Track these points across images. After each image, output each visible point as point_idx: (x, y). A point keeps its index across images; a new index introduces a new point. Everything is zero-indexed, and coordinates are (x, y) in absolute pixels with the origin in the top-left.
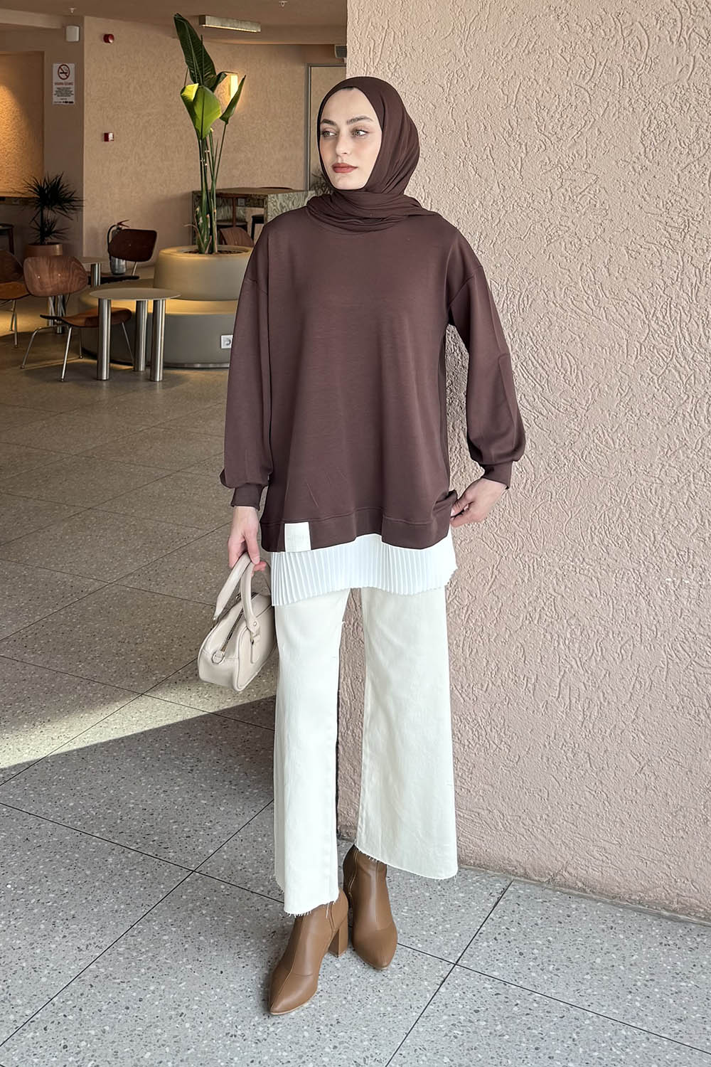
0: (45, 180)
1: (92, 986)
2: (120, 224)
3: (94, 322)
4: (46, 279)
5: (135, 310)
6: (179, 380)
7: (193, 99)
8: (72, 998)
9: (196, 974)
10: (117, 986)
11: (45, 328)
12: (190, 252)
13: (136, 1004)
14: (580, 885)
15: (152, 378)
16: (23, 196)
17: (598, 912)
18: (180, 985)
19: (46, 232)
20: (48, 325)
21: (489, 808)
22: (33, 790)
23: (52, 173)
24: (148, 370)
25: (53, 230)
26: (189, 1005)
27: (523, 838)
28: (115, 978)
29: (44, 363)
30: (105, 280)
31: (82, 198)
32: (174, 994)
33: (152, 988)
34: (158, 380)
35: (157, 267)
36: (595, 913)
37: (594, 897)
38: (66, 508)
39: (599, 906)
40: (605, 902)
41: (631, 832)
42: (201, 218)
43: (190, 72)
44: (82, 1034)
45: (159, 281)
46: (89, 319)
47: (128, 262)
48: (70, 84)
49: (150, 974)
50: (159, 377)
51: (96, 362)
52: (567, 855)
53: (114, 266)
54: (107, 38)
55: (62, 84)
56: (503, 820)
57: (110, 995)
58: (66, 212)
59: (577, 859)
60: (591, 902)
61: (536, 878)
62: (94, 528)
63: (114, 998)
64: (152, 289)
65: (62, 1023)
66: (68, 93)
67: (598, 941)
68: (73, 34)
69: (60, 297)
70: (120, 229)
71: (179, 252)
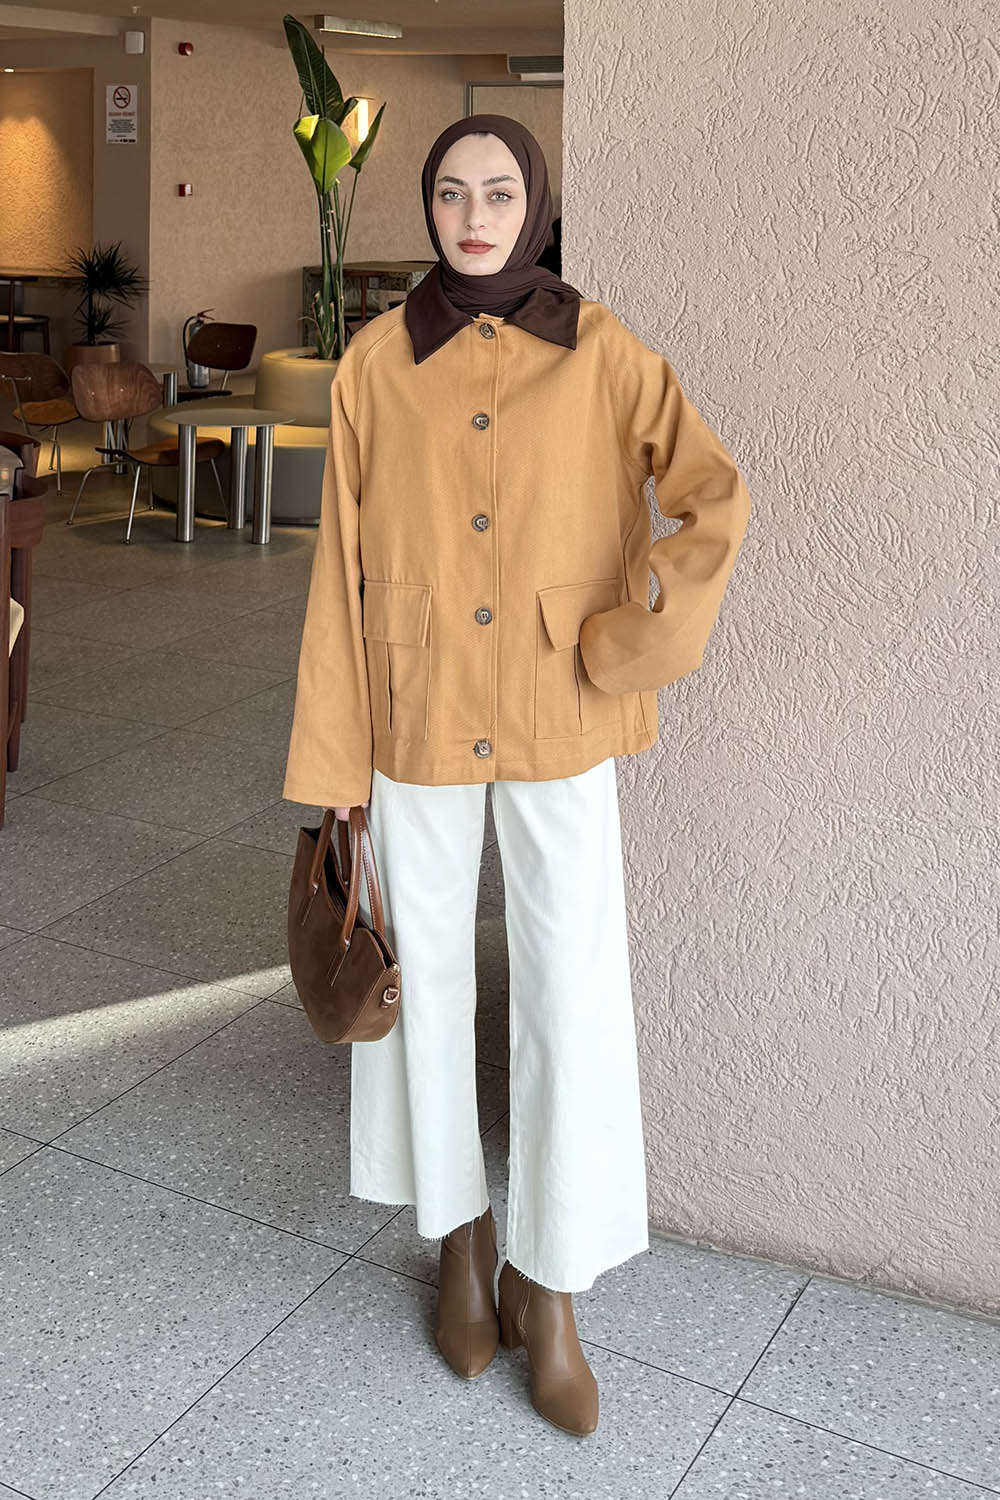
0: (95, 252)
1: (216, 1419)
2: (201, 314)
3: (173, 458)
4: (103, 396)
5: (230, 441)
6: (293, 542)
7: (310, 136)
8: (189, 1435)
9: (362, 1404)
10: (252, 1419)
11: (100, 467)
12: (306, 357)
13: (279, 1445)
14: (910, 1285)
15: (254, 539)
16: (65, 275)
17: (938, 1326)
18: (342, 1420)
19: (96, 327)
20: (103, 462)
21: (777, 1172)
22: (118, 1136)
23: (105, 242)
24: (250, 528)
25: (107, 324)
26: (356, 1449)
27: (826, 1215)
28: (248, 1408)
29: (101, 516)
30: (183, 397)
31: (148, 277)
32: (334, 1433)
33: (301, 1423)
34: (263, 542)
35: (261, 377)
36: (933, 1326)
37: (931, 1302)
38: (144, 727)
39: (939, 1317)
40: (947, 1311)
41: (985, 1208)
42: (322, 309)
43: (307, 98)
44: (205, 1487)
45: (262, 400)
46: (165, 454)
47: (213, 370)
48: (130, 114)
49: (299, 1403)
50: (264, 538)
51: (175, 515)
52: (890, 1241)
53: (193, 375)
54: (183, 48)
55: (119, 114)
56: (798, 1189)
57: (243, 1432)
58: (125, 298)
59: (906, 1248)
60: (926, 1311)
61: (847, 1274)
62: (184, 758)
63: (249, 1436)
64: (253, 411)
65: (176, 1470)
66: (128, 127)
67: (941, 1367)
68: (136, 43)
69: (121, 423)
70: (202, 322)
71: (290, 356)
